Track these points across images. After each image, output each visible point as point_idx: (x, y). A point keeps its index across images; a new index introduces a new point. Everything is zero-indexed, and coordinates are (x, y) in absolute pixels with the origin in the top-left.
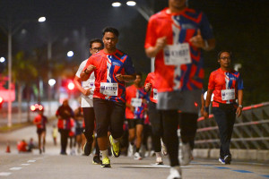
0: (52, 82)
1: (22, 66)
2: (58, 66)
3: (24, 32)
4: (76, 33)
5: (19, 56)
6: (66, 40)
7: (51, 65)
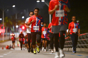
0: (17, 26)
1: (7, 21)
2: (19, 21)
3: (8, 10)
4: (25, 11)
5: (6, 18)
6: (22, 13)
7: (17, 21)
